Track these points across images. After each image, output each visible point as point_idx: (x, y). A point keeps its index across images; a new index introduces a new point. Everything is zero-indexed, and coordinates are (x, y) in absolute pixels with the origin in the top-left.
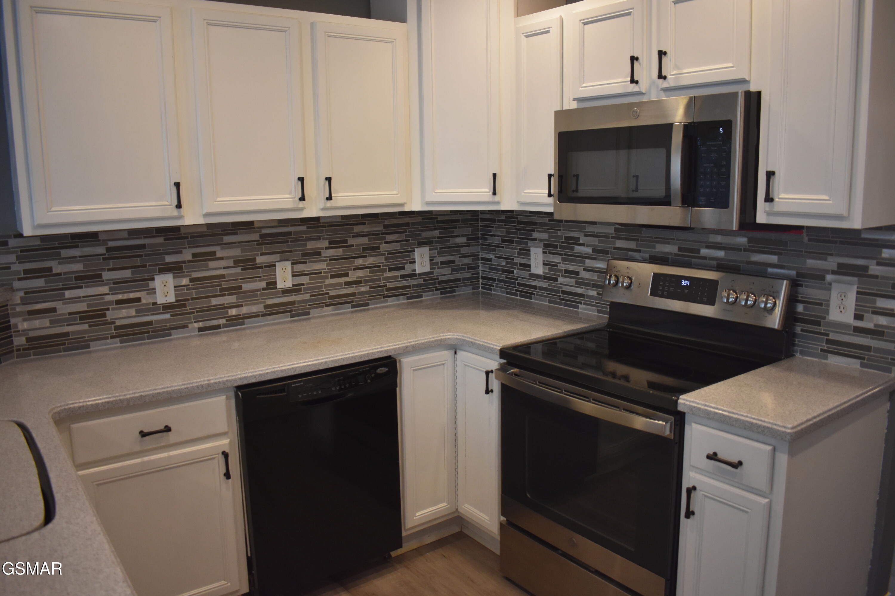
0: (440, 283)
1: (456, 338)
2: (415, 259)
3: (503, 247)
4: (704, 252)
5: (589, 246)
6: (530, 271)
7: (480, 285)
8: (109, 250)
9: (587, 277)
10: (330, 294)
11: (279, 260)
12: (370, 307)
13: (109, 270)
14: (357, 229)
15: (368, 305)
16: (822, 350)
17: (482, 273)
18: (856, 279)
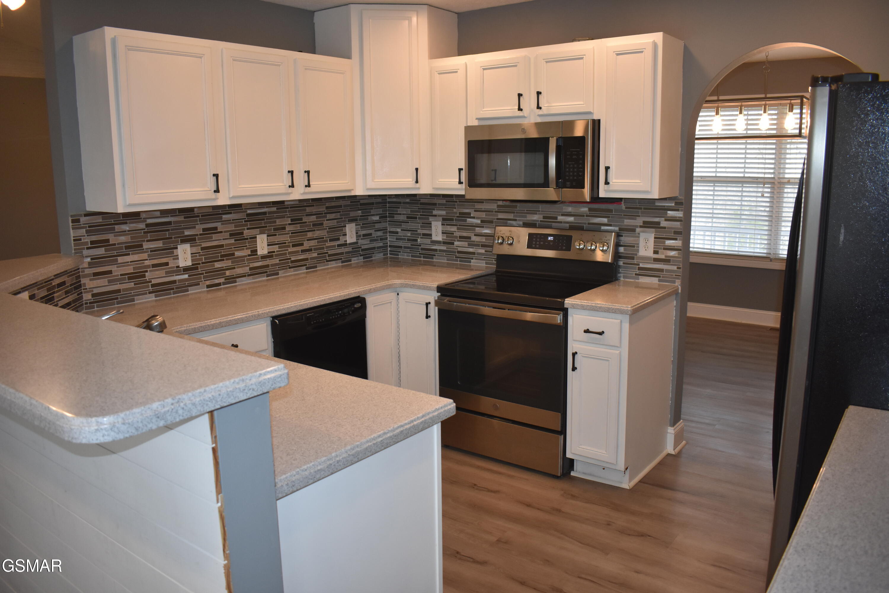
0: (363, 250)
1: (400, 283)
2: (346, 232)
3: (408, 222)
4: (560, 218)
5: (478, 218)
6: (431, 238)
7: (389, 252)
8: (148, 225)
9: (477, 240)
10: (292, 259)
11: (259, 233)
12: (318, 268)
13: (148, 241)
14: (308, 210)
15: (316, 267)
16: (636, 274)
17: (390, 243)
18: (654, 230)
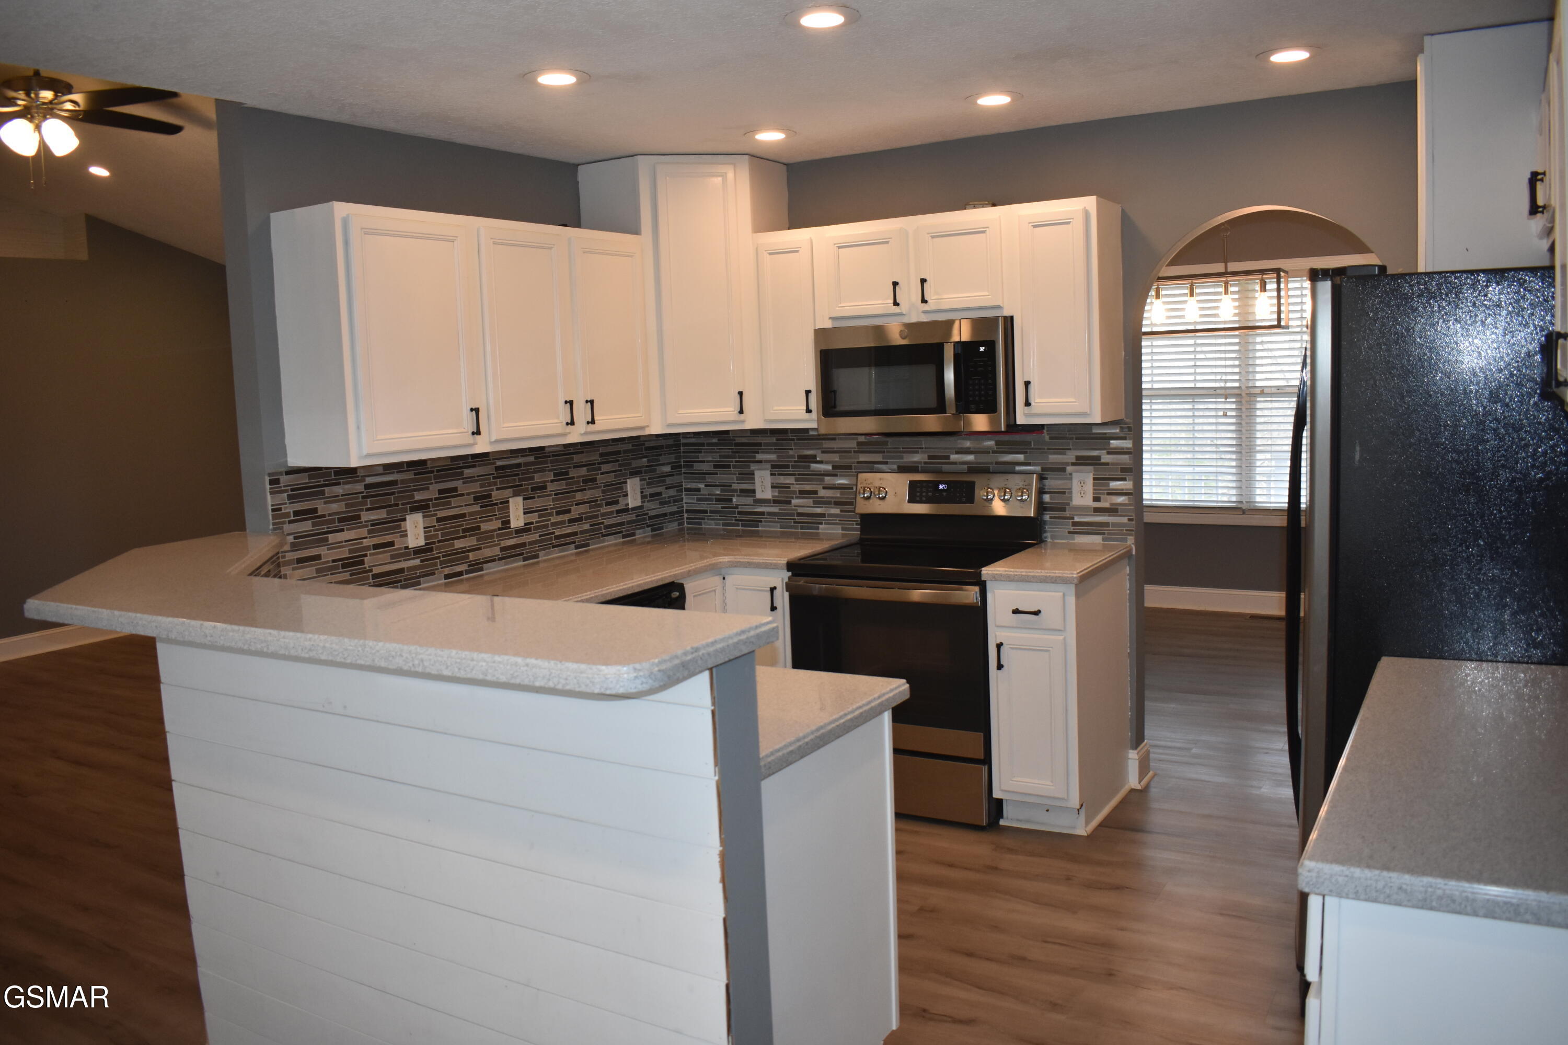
0: (651, 518)
1: (728, 561)
2: (627, 491)
3: (717, 474)
4: (954, 457)
5: (827, 463)
6: (755, 496)
7: (685, 520)
8: (367, 487)
9: (827, 495)
10: (556, 534)
11: (511, 495)
12: (590, 547)
13: (368, 510)
14: (577, 459)
15: (587, 545)
16: (1069, 532)
17: (687, 506)
18: (1091, 468)
